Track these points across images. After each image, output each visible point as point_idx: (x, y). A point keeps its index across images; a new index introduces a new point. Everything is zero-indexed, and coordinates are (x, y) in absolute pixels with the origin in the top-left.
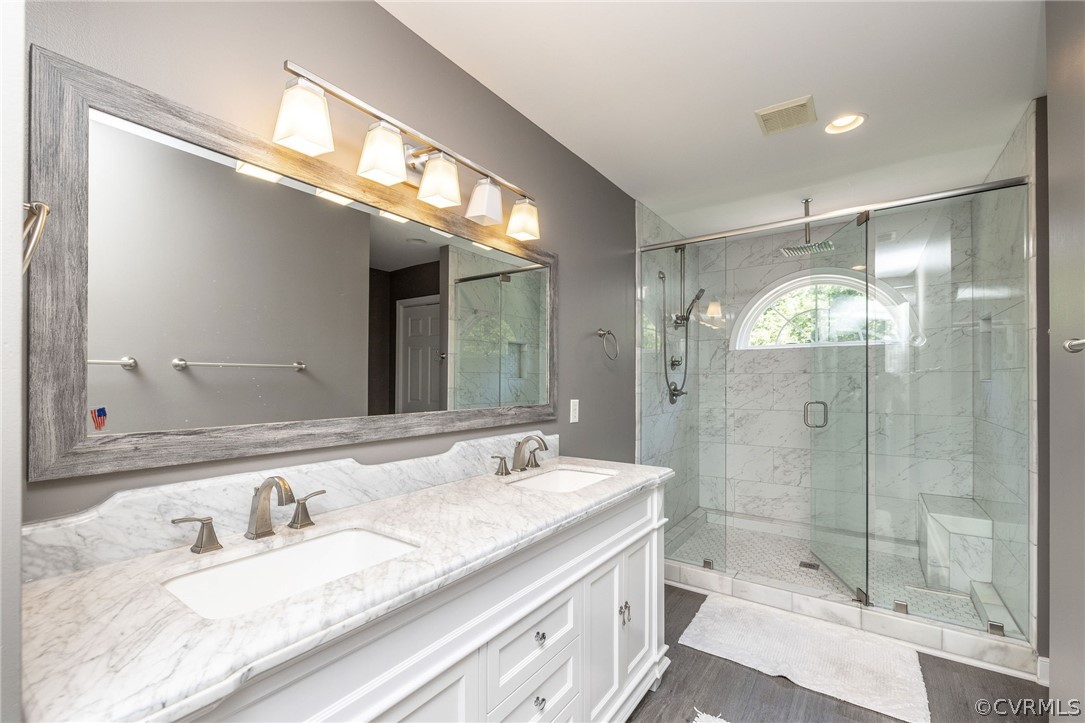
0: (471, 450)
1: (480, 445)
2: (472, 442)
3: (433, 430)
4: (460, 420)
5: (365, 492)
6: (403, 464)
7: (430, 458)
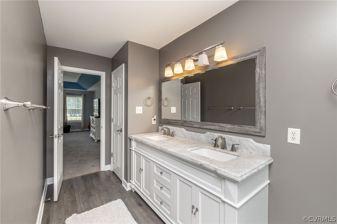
0: (210, 135)
1: (214, 135)
2: (211, 133)
3: (198, 126)
4: (206, 125)
5: (185, 136)
6: (192, 133)
7: (198, 134)
